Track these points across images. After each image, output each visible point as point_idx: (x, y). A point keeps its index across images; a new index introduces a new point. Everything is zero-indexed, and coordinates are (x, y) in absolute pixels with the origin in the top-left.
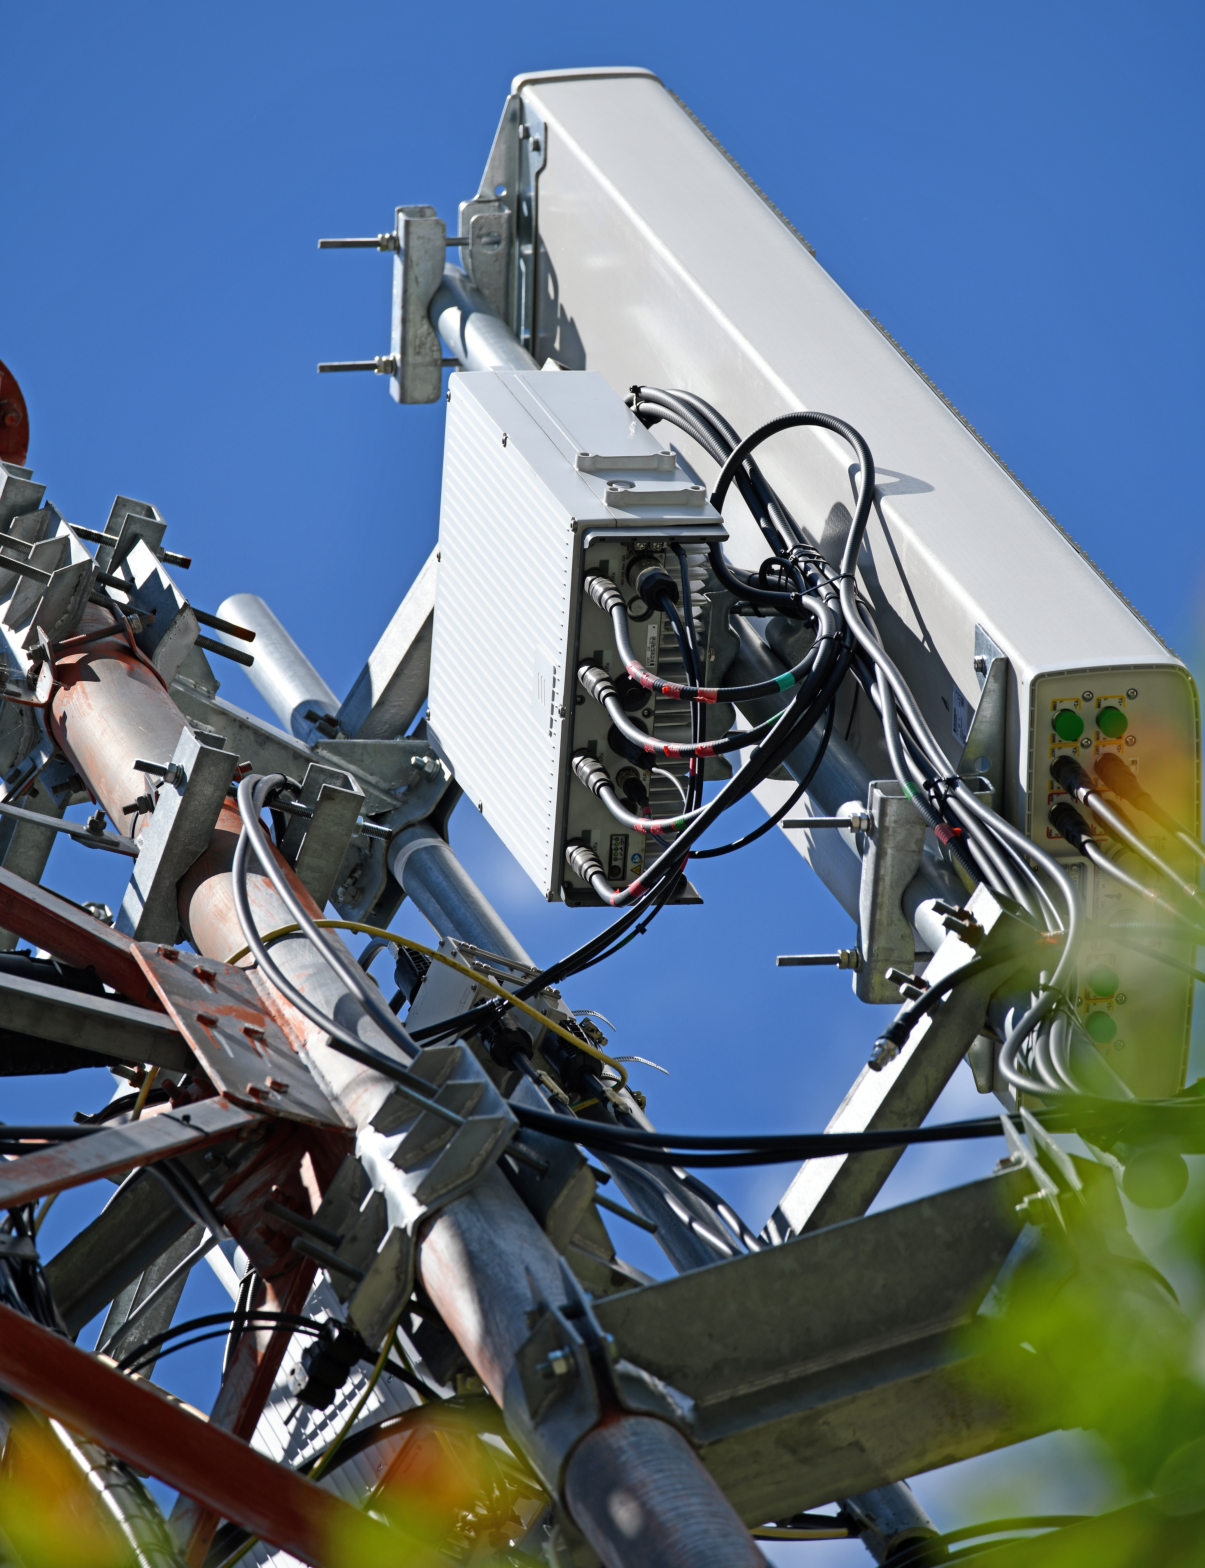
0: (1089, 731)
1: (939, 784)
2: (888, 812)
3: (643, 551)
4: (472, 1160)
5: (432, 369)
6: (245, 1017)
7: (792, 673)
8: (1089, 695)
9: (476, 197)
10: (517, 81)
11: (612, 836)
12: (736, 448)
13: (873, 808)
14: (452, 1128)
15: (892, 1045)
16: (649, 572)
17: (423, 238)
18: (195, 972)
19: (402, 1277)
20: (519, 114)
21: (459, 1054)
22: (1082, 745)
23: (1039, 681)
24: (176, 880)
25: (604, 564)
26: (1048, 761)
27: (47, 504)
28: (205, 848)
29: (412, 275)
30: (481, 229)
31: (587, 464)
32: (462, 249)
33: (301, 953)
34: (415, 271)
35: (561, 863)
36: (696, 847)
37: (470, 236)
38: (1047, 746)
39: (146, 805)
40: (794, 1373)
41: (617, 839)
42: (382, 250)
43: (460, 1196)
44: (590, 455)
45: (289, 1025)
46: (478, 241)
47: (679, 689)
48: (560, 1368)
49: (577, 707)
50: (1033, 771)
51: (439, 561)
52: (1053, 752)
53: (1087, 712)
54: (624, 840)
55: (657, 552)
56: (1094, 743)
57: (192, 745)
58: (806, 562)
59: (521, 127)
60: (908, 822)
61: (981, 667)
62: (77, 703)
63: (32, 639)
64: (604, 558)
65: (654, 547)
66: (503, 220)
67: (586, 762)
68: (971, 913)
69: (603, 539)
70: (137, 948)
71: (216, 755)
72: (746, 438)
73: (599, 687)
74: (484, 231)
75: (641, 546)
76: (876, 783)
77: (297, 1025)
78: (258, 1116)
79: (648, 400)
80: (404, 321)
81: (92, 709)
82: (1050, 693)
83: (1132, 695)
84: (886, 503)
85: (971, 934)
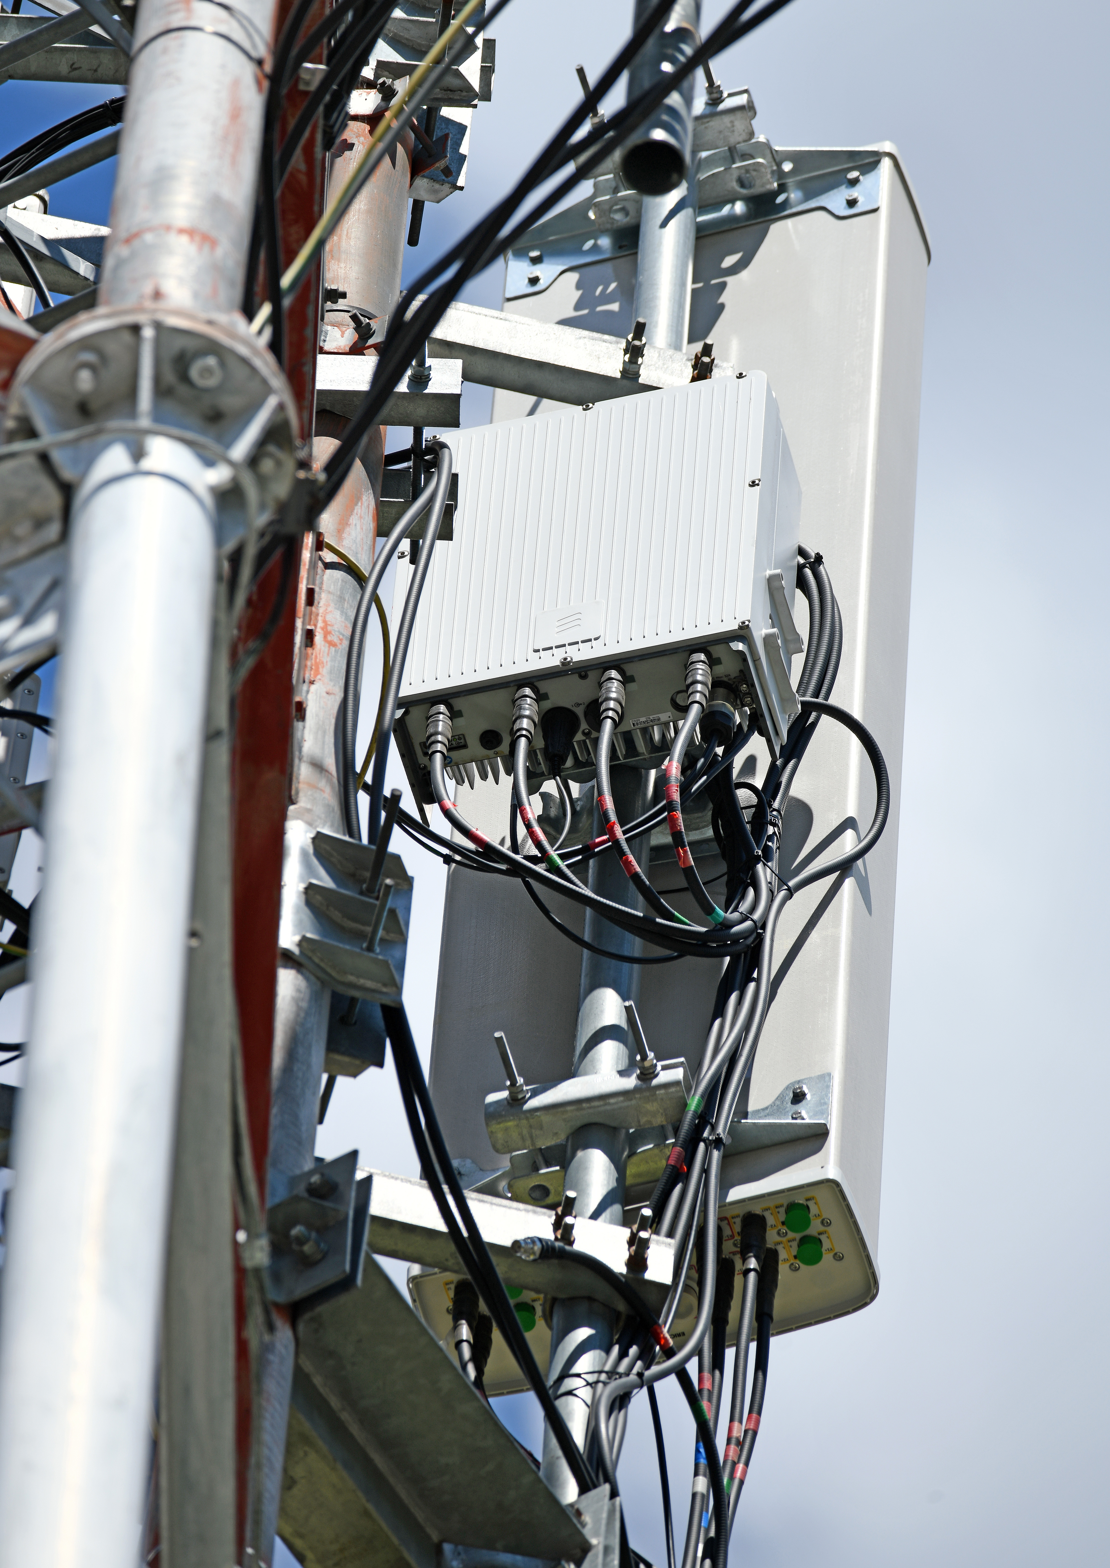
0: (795, 1233)
2: (670, 1090)
3: (740, 691)
7: (724, 916)
8: (828, 1223)
11: (462, 734)
13: (665, 1072)
15: (538, 1254)
17: (733, 126)
20: (864, 164)
22: (780, 1230)
25: (719, 660)
26: (757, 1209)
29: (695, 125)
30: (755, 170)
35: (430, 702)
37: (743, 163)
38: (771, 1204)
41: (460, 739)
46: (743, 170)
49: (575, 675)
50: (747, 1202)
52: (767, 1209)
53: (812, 1227)
54: (461, 744)
55: (741, 702)
56: (784, 1239)
59: (855, 172)
61: (797, 1094)
64: (723, 661)
65: (746, 699)
66: (768, 187)
69: (745, 660)
73: (613, 704)
74: (754, 173)
75: (743, 687)
76: (685, 1064)
79: (816, 578)
82: (822, 1195)
83: (838, 1257)
84: (849, 884)
85: (637, 1261)
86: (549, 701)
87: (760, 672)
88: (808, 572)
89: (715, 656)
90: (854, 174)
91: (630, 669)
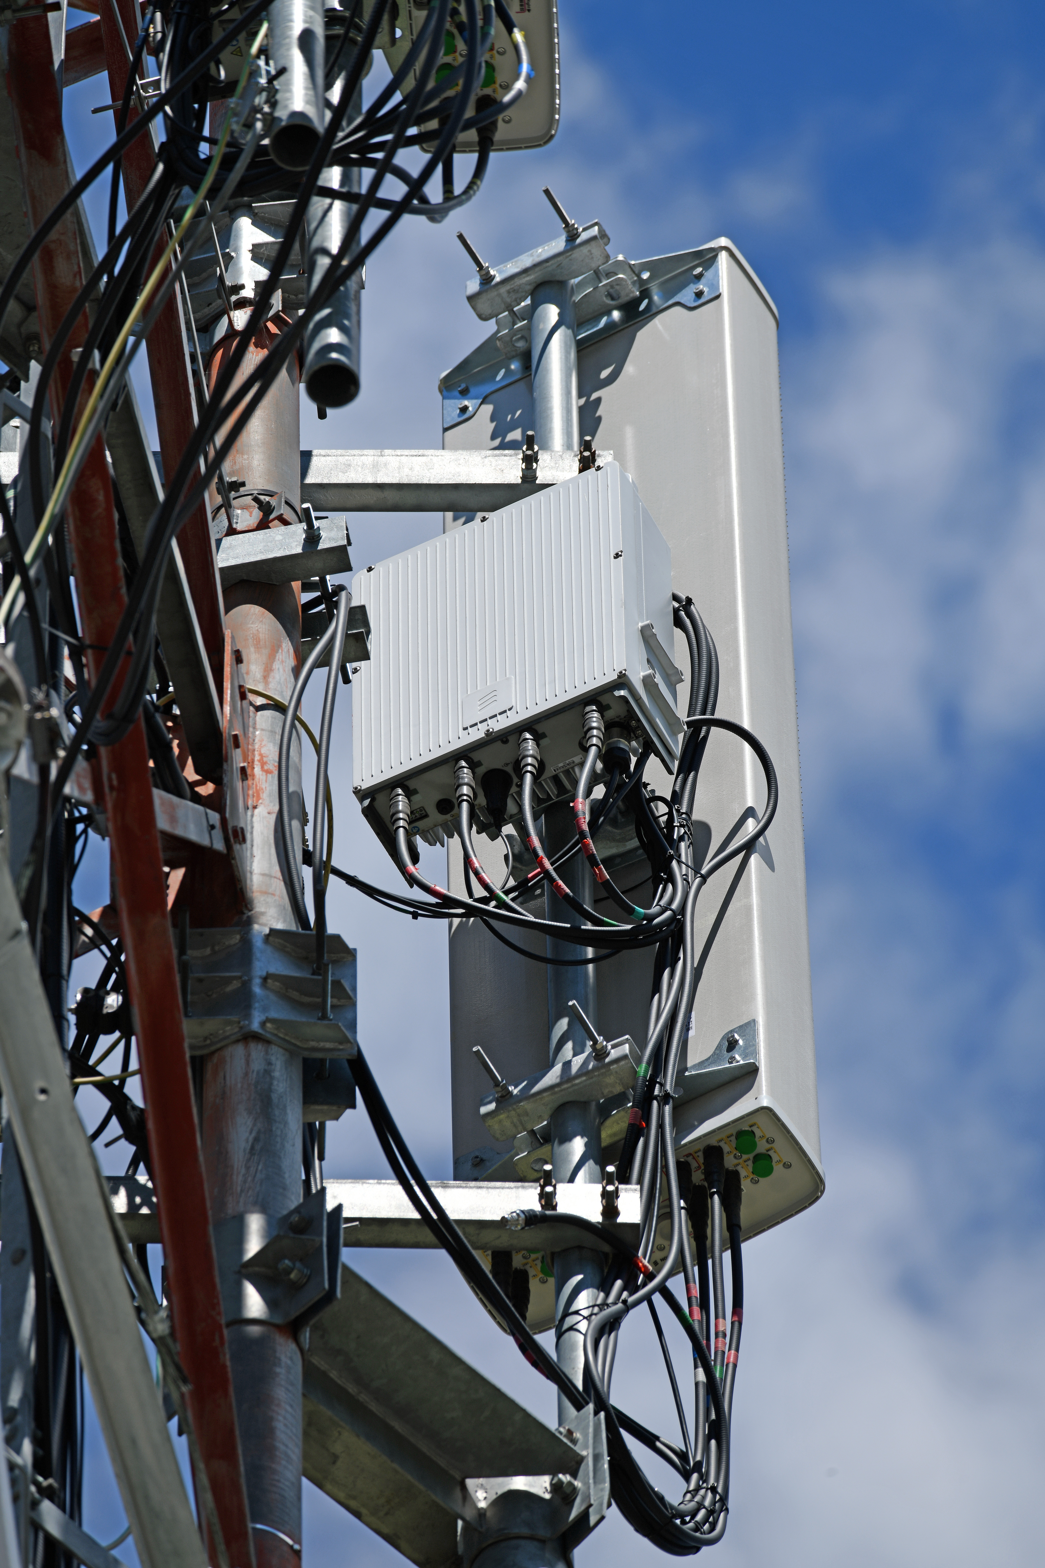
0: (749, 1154)
1: (658, 1087)
3: (631, 727)
4: (313, 1040)
5: (503, 306)
9: (632, 263)
10: (725, 241)
11: (422, 807)
12: (708, 716)
13: (615, 1050)
16: (623, 742)
17: (591, 254)
18: (240, 687)
20: (706, 261)
22: (736, 1154)
23: (769, 1112)
24: (245, 578)
25: (608, 707)
26: (713, 1142)
30: (617, 285)
31: (647, 633)
35: (387, 789)
38: (723, 1135)
40: (363, 1397)
41: (421, 811)
42: (564, 227)
43: (286, 1050)
44: (653, 630)
45: (253, 779)
46: (608, 287)
47: (591, 851)
49: (500, 742)
50: (702, 1138)
52: (721, 1141)
53: (761, 1146)
56: (741, 1161)
58: (685, 832)
60: (621, 1079)
61: (732, 1042)
64: (612, 706)
65: (638, 732)
66: (631, 295)
67: (470, 775)
68: (619, 1191)
69: (627, 702)
72: (718, 717)
73: (530, 759)
74: (617, 287)
75: (633, 723)
76: (629, 1039)
77: (258, 788)
78: (226, 852)
79: (690, 616)
80: (526, 271)
82: (761, 1120)
83: (787, 1166)
84: (754, 859)
85: (610, 1210)
86: (482, 767)
87: (644, 708)
88: (684, 614)
89: (604, 703)
90: (699, 270)
91: (540, 728)
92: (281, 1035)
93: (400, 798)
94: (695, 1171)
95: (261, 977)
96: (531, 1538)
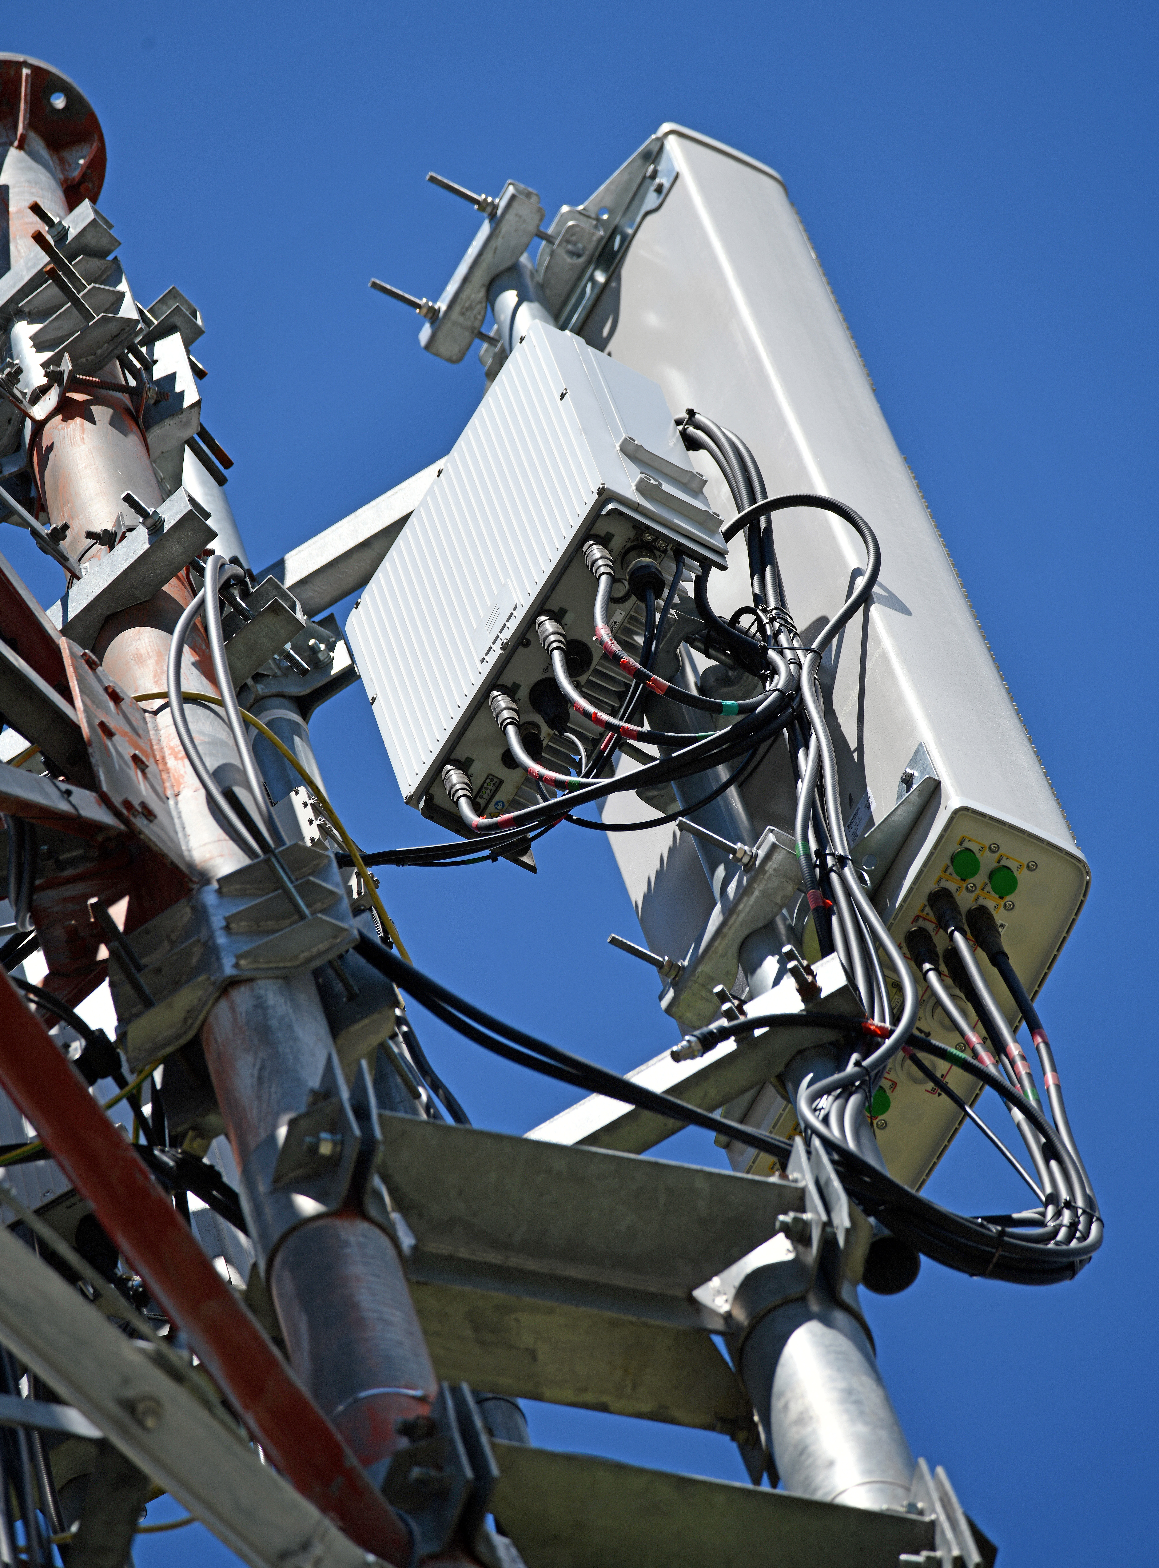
0: (980, 879)
1: (829, 858)
2: (774, 858)
3: (648, 543)
4: (302, 952)
5: (467, 334)
6: (136, 747)
7: (739, 704)
8: (996, 847)
9: (581, 208)
10: (666, 127)
11: (489, 775)
12: (761, 502)
13: (761, 848)
14: (296, 917)
15: (699, 1047)
16: (646, 562)
17: (520, 217)
18: (106, 689)
19: (190, 1022)
20: (654, 155)
21: (325, 861)
22: (967, 888)
23: (963, 812)
24: (109, 613)
25: (609, 536)
26: (931, 886)
27: (116, 258)
28: (148, 598)
29: (493, 244)
30: (572, 235)
31: (630, 449)
32: (545, 245)
33: (203, 721)
34: (498, 242)
35: (435, 774)
36: (576, 812)
37: (560, 238)
38: (938, 872)
39: (108, 539)
40: (514, 1261)
41: (492, 780)
42: (478, 209)
43: (276, 978)
44: (636, 442)
45: (169, 773)
46: (564, 244)
47: (636, 668)
48: (325, 1149)
49: (521, 648)
50: (915, 888)
51: (438, 476)
52: (940, 880)
53: (988, 861)
54: (497, 784)
55: (659, 550)
56: (978, 891)
57: (182, 505)
58: (781, 625)
59: (652, 167)
60: (785, 876)
61: (908, 780)
62: (72, 433)
63: (56, 360)
64: (612, 531)
65: (659, 545)
66: (595, 238)
67: (505, 698)
68: (815, 974)
69: (621, 514)
70: (67, 643)
71: (200, 524)
72: (772, 499)
73: (552, 638)
74: (574, 238)
75: (648, 537)
76: (773, 830)
77: (176, 777)
78: (122, 827)
79: (698, 427)
80: (466, 280)
81: (84, 443)
82: (966, 828)
83: (1032, 867)
84: (874, 610)
85: (808, 990)
86: (522, 687)
87: (650, 514)
88: (691, 430)
89: (603, 534)
92: (264, 966)
93: (452, 772)
94: (936, 934)
95: (222, 928)
96: (786, 1302)
